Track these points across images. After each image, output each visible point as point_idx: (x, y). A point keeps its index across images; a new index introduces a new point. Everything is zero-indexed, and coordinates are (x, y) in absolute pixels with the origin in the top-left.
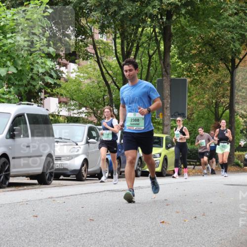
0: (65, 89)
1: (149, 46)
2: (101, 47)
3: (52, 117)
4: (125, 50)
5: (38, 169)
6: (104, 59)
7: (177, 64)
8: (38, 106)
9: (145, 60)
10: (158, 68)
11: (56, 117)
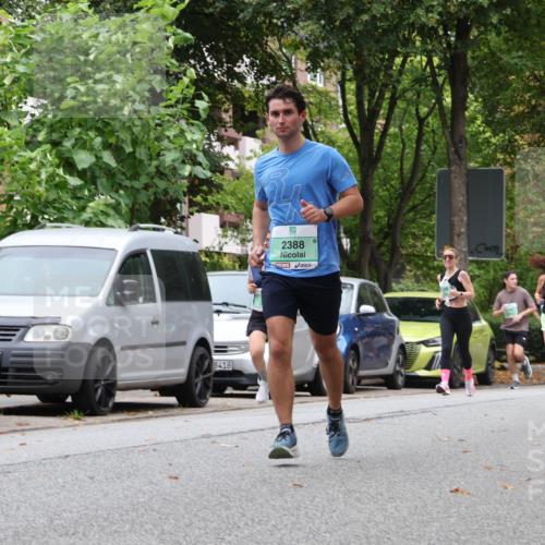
0: (233, 194)
1: (419, 97)
2: (312, 100)
3: (207, 256)
4: (366, 107)
5: (179, 373)
6: (319, 128)
7: (482, 136)
8: (176, 233)
9: (410, 127)
10: (439, 147)
11: (216, 257)
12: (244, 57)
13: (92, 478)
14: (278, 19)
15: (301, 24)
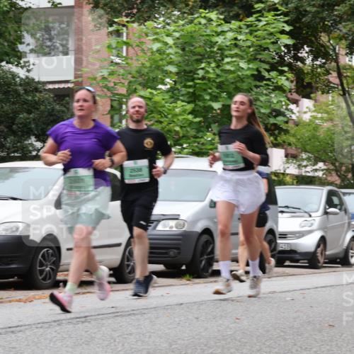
0: (294, 136)
2: (348, 74)
3: (276, 176)
6: (353, 92)
11: (281, 176)
12: (305, 47)
13: (197, 318)
14: (329, 21)
15: (343, 24)
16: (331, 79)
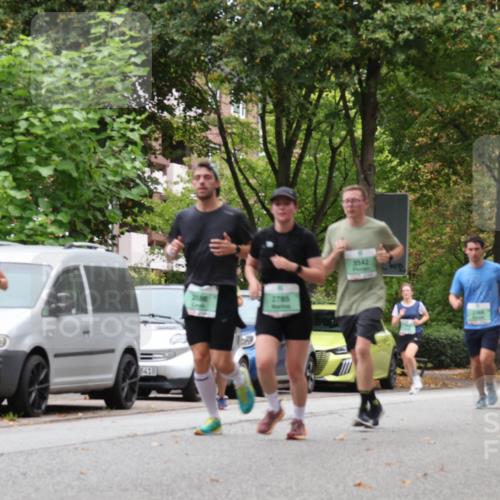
0: (161, 215)
1: (332, 128)
2: (235, 130)
3: (135, 271)
4: (284, 137)
5: (108, 378)
6: (241, 156)
7: (389, 165)
8: (108, 250)
9: (324, 155)
10: (350, 174)
11: (144, 273)
12: (174, 90)
13: (24, 474)
14: (205, 56)
15: (225, 60)
16: (211, 137)
